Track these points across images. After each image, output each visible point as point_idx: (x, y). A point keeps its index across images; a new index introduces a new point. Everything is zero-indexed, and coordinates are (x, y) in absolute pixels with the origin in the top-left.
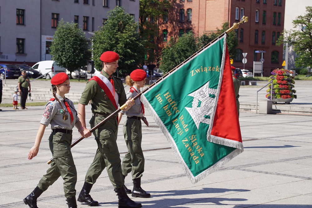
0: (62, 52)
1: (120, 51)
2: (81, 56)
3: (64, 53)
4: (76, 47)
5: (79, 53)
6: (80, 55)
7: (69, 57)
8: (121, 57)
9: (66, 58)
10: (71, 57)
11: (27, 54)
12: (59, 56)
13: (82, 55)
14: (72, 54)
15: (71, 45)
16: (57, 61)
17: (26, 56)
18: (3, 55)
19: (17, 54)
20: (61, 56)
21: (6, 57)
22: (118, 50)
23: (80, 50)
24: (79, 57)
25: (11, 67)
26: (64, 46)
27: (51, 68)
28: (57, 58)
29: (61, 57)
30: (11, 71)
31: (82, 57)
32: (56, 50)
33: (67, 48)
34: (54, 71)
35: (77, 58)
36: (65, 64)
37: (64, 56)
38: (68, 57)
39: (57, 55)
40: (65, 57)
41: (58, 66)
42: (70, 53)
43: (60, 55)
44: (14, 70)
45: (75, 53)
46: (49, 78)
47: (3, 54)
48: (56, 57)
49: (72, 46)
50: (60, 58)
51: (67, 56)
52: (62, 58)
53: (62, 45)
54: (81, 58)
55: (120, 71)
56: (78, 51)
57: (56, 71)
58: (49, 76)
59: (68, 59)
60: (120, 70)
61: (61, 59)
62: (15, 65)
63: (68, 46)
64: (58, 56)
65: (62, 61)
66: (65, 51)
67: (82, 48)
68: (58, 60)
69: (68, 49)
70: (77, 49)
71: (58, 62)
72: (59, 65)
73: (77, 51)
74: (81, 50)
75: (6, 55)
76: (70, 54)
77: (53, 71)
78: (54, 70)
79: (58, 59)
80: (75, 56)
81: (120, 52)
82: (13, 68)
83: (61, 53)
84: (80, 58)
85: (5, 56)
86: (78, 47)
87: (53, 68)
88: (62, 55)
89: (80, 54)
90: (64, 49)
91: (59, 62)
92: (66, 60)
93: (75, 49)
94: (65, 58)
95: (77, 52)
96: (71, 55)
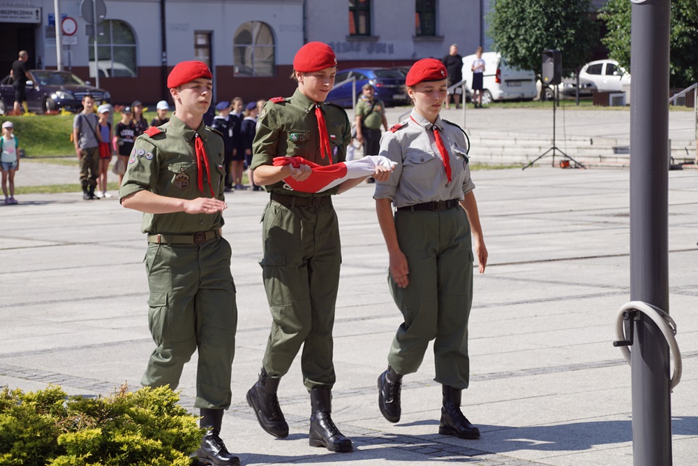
0: (518, 27)
1: (688, 12)
2: (569, 35)
3: (523, 31)
4: (555, 12)
5: (564, 27)
6: (566, 33)
7: (536, 42)
8: (692, 31)
9: (528, 43)
10: (540, 40)
11: (442, 37)
12: (510, 38)
13: (573, 32)
14: (544, 32)
15: (541, 6)
16: (504, 53)
17: (442, 41)
18: (380, 44)
19: (418, 39)
20: (513, 39)
21: (387, 48)
22: (681, 11)
23: (566, 18)
24: (563, 39)
25: (387, 77)
26: (523, 11)
27: (495, 73)
28: (505, 45)
29: (515, 41)
30: (387, 86)
31: (572, 38)
32: (501, 23)
33: (532, 16)
34: (503, 81)
35: (558, 42)
36: (524, 59)
37: (521, 37)
38: (532, 40)
39: (505, 37)
40: (525, 40)
41: (508, 66)
42: (539, 30)
43: (513, 36)
44: (392, 82)
45: (553, 27)
46: (489, 100)
47: (381, 41)
48: (502, 43)
49: (543, 10)
50: (511, 44)
51: (531, 37)
52: (518, 45)
53: (516, 9)
54: (569, 41)
55: (687, 71)
56: (561, 23)
57: (508, 81)
58: (489, 95)
59: (533, 46)
60: (688, 68)
61: (516, 48)
62: (397, 69)
63: (535, 11)
64: (506, 40)
65: (517, 51)
66: (525, 25)
67: (573, 13)
68: (506, 50)
69: (534, 18)
70: (558, 16)
71: (506, 57)
72: (511, 64)
73: (557, 22)
74: (570, 20)
75: (388, 42)
76: (538, 32)
77: (499, 81)
78: (503, 78)
79: (507, 48)
80: (552, 37)
81: (687, 15)
82: (391, 77)
83: (514, 31)
84: (565, 41)
85: (385, 45)
86: (561, 12)
87: (499, 72)
88: (517, 35)
89: (565, 29)
90: (523, 19)
91: (511, 56)
92: (529, 49)
93: (552, 18)
94: (525, 45)
95: (558, 26)
96: (541, 34)
